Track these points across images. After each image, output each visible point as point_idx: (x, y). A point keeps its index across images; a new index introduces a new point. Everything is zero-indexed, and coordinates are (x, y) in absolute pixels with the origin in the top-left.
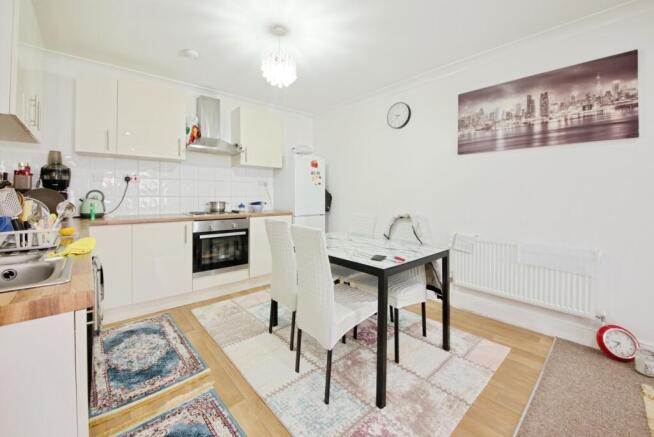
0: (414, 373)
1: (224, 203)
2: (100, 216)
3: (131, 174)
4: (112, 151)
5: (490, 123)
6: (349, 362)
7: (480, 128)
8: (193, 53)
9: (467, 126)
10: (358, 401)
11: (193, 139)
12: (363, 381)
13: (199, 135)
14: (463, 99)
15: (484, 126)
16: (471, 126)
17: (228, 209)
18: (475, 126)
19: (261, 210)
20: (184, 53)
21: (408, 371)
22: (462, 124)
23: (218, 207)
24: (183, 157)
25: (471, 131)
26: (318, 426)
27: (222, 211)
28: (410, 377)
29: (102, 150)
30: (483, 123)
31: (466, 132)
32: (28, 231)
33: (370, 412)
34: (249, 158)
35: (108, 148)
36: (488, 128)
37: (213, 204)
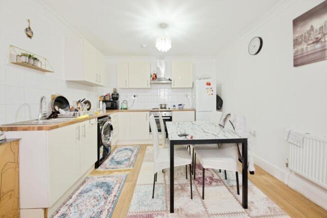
0: (206, 208)
1: (165, 105)
2: (126, 109)
3: (136, 94)
4: (127, 87)
5: (319, 36)
6: (180, 187)
7: (311, 42)
8: (145, 46)
9: (300, 43)
10: (165, 204)
11: (153, 79)
12: (177, 198)
13: (156, 76)
14: (296, 22)
15: (315, 40)
16: (304, 43)
17: (167, 107)
18: (305, 42)
19: (182, 108)
20: (142, 47)
21: (204, 205)
22: (296, 42)
23: (163, 106)
24: (149, 86)
25: (304, 46)
26: (141, 204)
27: (165, 108)
28: (203, 209)
29: (125, 87)
30: (313, 37)
31: (299, 48)
32: (78, 112)
33: (164, 211)
34: (175, 84)
35: (126, 86)
36: (317, 41)
37: (161, 105)
